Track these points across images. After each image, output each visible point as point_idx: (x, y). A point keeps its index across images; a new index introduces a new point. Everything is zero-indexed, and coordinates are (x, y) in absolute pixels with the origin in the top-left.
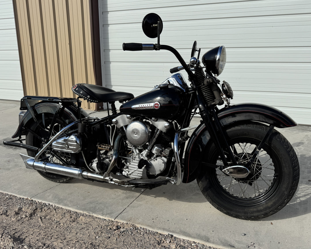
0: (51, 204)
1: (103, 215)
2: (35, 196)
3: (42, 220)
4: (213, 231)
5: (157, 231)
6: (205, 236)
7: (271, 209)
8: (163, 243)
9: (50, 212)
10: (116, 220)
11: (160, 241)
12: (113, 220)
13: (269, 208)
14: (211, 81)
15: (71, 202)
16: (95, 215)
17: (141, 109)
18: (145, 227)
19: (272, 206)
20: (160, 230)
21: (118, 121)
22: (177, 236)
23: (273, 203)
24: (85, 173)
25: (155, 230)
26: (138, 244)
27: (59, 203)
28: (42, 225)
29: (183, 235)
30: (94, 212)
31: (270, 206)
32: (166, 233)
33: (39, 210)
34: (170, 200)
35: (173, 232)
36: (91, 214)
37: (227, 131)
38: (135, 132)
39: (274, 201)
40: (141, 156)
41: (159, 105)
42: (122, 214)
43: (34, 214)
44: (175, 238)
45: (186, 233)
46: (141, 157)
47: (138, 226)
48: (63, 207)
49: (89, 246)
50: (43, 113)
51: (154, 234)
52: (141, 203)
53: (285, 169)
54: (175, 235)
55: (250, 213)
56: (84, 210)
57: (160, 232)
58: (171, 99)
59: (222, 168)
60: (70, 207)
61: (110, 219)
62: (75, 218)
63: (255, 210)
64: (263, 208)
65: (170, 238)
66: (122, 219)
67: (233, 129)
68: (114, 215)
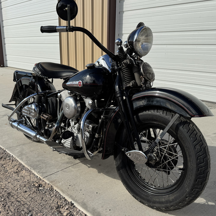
0: (14, 156)
1: (38, 172)
2: (9, 148)
4: (110, 210)
5: (65, 197)
6: (99, 212)
7: (172, 204)
8: (62, 208)
9: (8, 162)
10: (44, 179)
11: (60, 206)
12: (42, 178)
13: (170, 202)
14: (129, 63)
15: (27, 157)
16: (33, 171)
17: (71, 86)
18: (59, 191)
19: (173, 200)
20: (67, 196)
21: (62, 96)
22: (76, 206)
23: (174, 197)
24: (38, 136)
25: (64, 196)
26: (41, 203)
27: (18, 157)
29: (81, 206)
30: (34, 169)
31: (171, 200)
32: (69, 200)
33: (3, 159)
34: (99, 172)
35: (76, 201)
36: (31, 170)
37: (139, 114)
38: (67, 107)
39: (175, 195)
40: (74, 128)
41: (82, 83)
42: (52, 176)
44: (74, 206)
45: (86, 205)
47: (55, 188)
48: (19, 160)
50: (24, 85)
51: (61, 198)
52: (73, 169)
53: (189, 163)
54: (75, 204)
55: (153, 202)
56: (30, 166)
57: (67, 198)
58: (95, 78)
59: (126, 151)
60: (23, 161)
61: (41, 177)
62: (20, 170)
63: (157, 200)
64: (164, 201)
65: (70, 205)
66: (48, 180)
67: (145, 113)
68: (46, 175)
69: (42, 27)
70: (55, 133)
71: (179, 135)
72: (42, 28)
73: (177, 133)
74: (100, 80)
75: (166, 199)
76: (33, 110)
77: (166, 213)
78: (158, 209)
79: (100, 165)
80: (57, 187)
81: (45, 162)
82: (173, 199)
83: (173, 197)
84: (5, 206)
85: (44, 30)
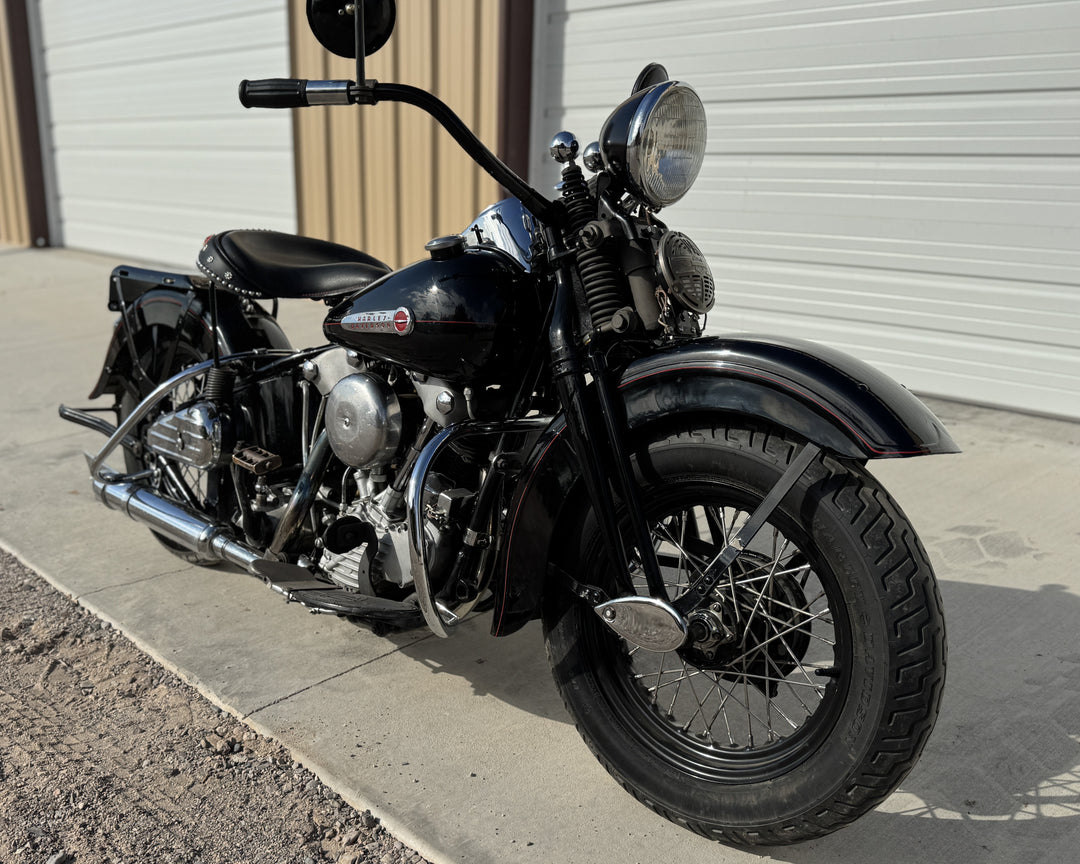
0: (115, 625)
1: (224, 693)
2: (93, 593)
3: (51, 670)
4: (531, 844)
5: (340, 792)
7: (787, 816)
8: (330, 838)
9: (92, 650)
10: (247, 721)
11: (323, 828)
12: (240, 717)
13: (782, 808)
15: (173, 630)
16: (202, 690)
17: (362, 330)
18: (313, 768)
19: (793, 801)
20: (350, 790)
21: (321, 370)
22: (390, 829)
23: (797, 789)
24: (218, 542)
25: (336, 787)
26: (241, 819)
27: (134, 629)
28: (38, 686)
29: (410, 828)
30: (205, 679)
31: (785, 801)
32: (361, 805)
33: (69, 639)
35: (387, 809)
36: (194, 685)
37: (651, 447)
38: (345, 417)
39: (802, 781)
40: (373, 507)
41: (409, 319)
42: (280, 706)
43: (50, 648)
44: (382, 831)
45: (428, 823)
46: (371, 510)
47: (297, 757)
48: (139, 644)
49: (92, 784)
50: (155, 325)
51: (323, 797)
52: (368, 679)
54: (383, 823)
55: (708, 809)
56: (188, 665)
57: (348, 796)
58: (463, 298)
59: (597, 598)
60: (155, 646)
61: (235, 713)
62: (143, 686)
63: (727, 801)
64: (756, 803)
65: (362, 826)
66: (266, 723)
67: (674, 440)
68: (255, 702)
69: (245, 83)
70: (292, 530)
71: (816, 533)
72: (248, 89)
73: (808, 525)
74: (485, 305)
75: (763, 798)
76: (198, 430)
77: (763, 854)
78: (731, 839)
79: (480, 662)
80: (303, 751)
81: (250, 649)
82: (792, 797)
83: (793, 789)
84: (92, 832)
85: (254, 95)
